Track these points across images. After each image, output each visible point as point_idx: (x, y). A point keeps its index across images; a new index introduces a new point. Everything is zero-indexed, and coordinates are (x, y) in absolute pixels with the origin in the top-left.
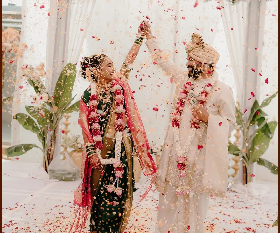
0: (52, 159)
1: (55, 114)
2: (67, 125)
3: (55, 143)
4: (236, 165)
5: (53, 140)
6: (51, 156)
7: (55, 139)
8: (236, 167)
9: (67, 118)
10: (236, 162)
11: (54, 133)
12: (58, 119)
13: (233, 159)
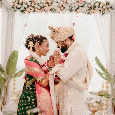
0: (5, 104)
1: (7, 79)
2: (14, 85)
3: (7, 95)
4: (107, 103)
5: (6, 93)
6: (5, 103)
7: (7, 93)
8: (107, 104)
9: (15, 81)
10: (107, 101)
11: (6, 90)
12: (8, 82)
13: (106, 100)
